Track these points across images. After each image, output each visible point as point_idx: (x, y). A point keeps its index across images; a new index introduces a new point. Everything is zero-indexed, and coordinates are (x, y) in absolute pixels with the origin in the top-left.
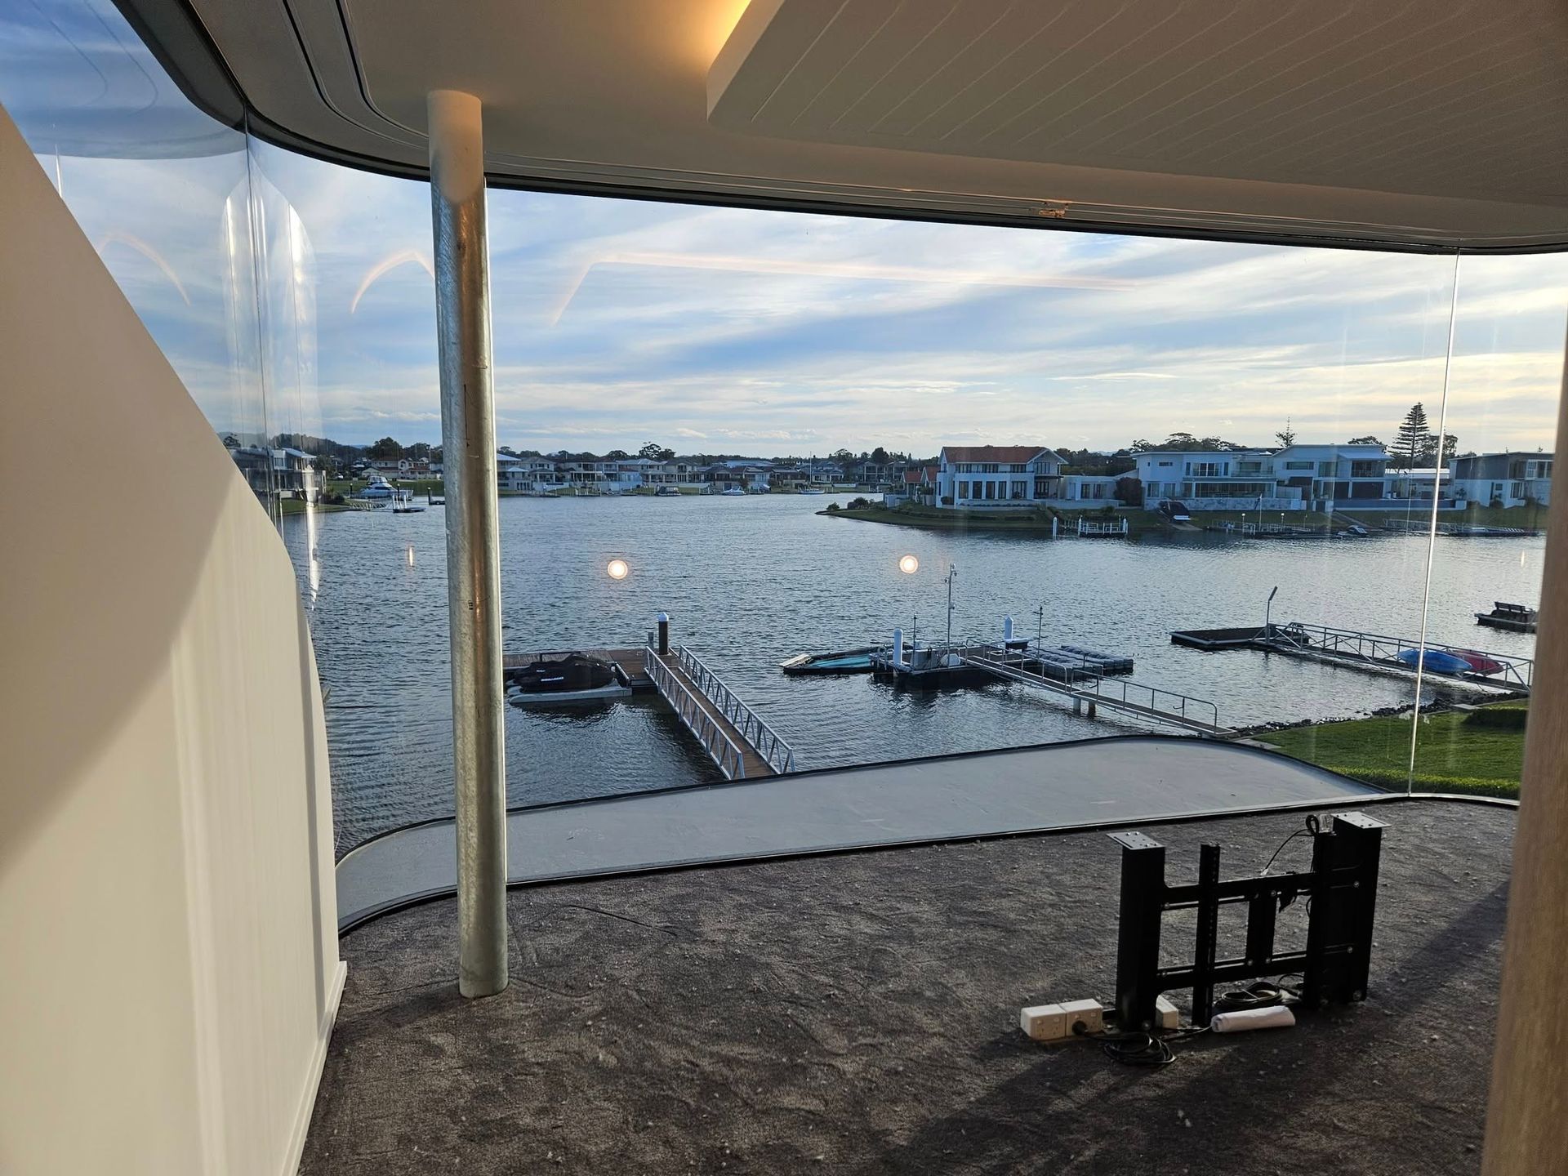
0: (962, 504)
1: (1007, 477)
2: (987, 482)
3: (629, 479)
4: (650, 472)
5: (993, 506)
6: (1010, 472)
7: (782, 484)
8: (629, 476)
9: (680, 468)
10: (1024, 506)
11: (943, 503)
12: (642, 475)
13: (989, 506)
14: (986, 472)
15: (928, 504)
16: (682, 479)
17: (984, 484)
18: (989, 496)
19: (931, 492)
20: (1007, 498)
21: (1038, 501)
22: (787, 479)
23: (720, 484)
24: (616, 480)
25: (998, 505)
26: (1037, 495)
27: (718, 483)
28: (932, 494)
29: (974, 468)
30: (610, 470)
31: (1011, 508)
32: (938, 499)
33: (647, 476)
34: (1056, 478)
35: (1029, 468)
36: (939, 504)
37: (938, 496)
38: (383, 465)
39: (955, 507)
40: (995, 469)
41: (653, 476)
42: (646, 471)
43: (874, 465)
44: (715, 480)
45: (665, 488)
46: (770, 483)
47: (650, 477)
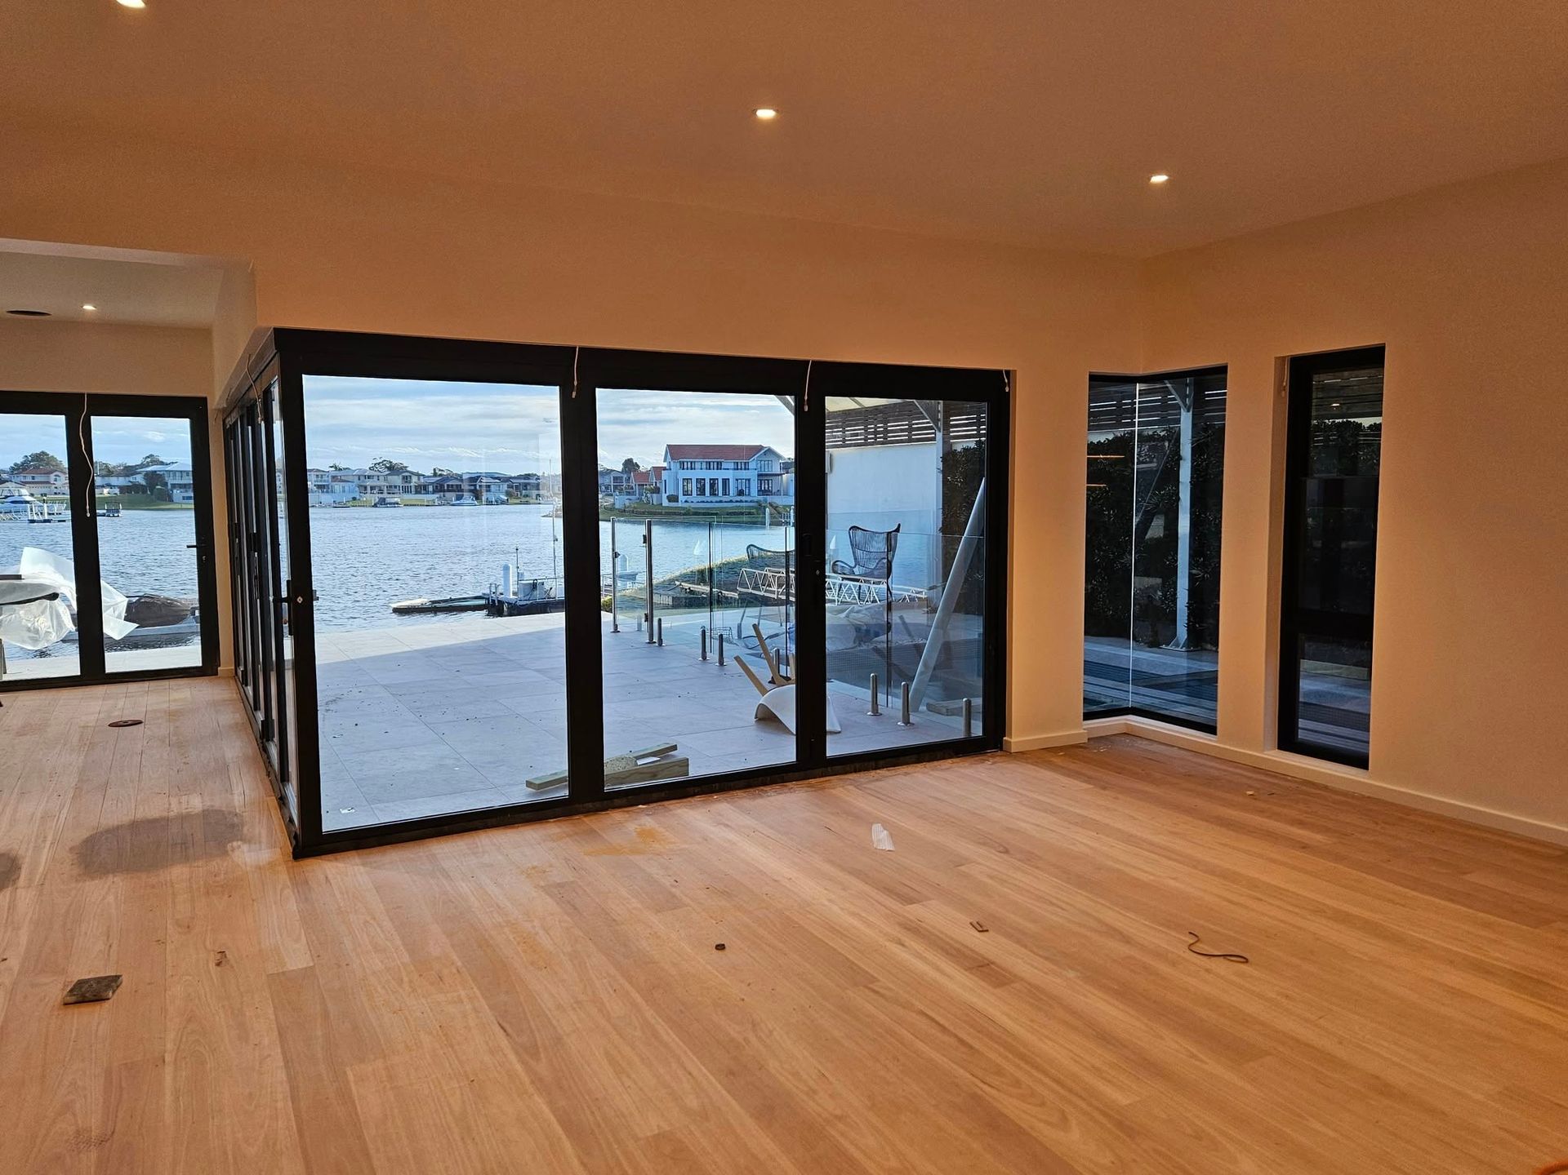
0: (686, 501)
1: (730, 475)
2: (710, 479)
3: (344, 491)
4: (369, 483)
5: (716, 502)
6: (735, 469)
7: (521, 495)
8: (344, 487)
9: (405, 478)
10: (746, 502)
11: (669, 501)
12: (360, 486)
13: (711, 502)
14: (710, 469)
15: (655, 503)
16: (406, 490)
17: (707, 481)
18: (713, 493)
19: (657, 490)
20: (731, 494)
21: (761, 498)
22: (526, 489)
23: (452, 496)
24: (327, 492)
25: (721, 502)
26: (762, 492)
27: (447, 494)
28: (658, 493)
29: (698, 466)
30: (321, 481)
31: (735, 504)
32: (664, 496)
33: (366, 488)
34: (778, 475)
35: (752, 465)
36: (665, 503)
37: (663, 494)
38: (29, 479)
39: (680, 504)
40: (719, 466)
41: (372, 488)
42: (363, 481)
43: (622, 475)
44: (444, 491)
45: (385, 499)
46: (508, 494)
47: (369, 488)
